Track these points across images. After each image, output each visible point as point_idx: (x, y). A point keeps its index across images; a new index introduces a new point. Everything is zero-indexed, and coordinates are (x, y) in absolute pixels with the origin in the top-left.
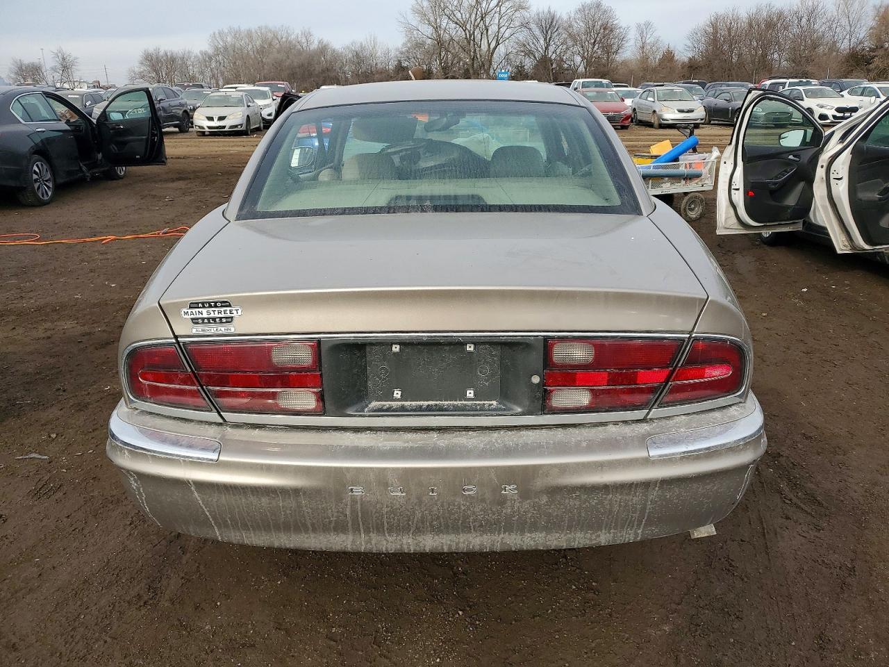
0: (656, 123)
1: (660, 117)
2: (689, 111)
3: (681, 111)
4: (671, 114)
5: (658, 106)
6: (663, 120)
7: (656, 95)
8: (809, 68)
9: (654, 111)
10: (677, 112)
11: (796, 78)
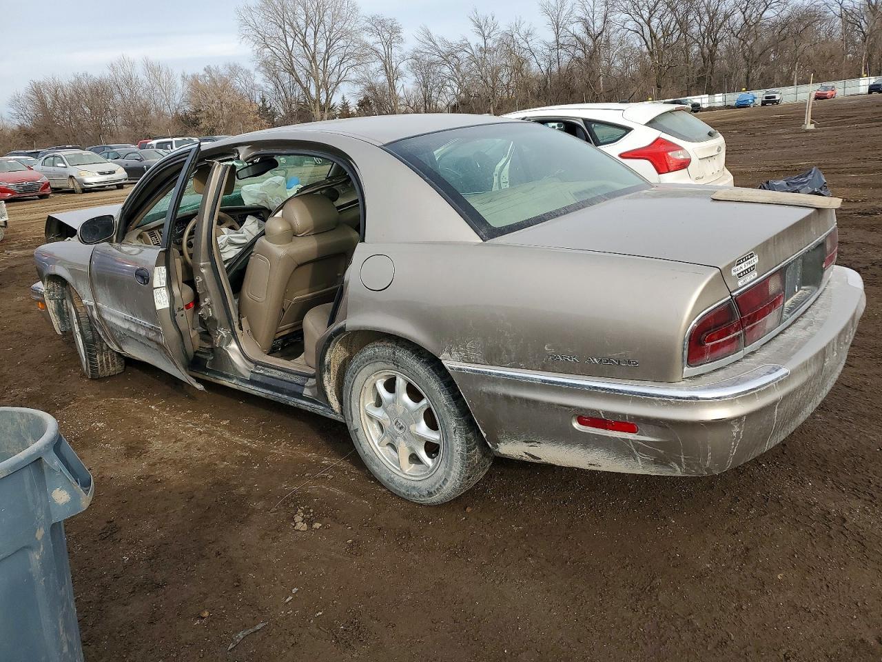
0: (78, 188)
1: (81, 182)
2: (110, 173)
3: (102, 173)
4: (92, 177)
5: (73, 171)
6: (85, 184)
7: (65, 159)
8: (148, 131)
9: (71, 177)
10: (97, 174)
11: (180, 137)
